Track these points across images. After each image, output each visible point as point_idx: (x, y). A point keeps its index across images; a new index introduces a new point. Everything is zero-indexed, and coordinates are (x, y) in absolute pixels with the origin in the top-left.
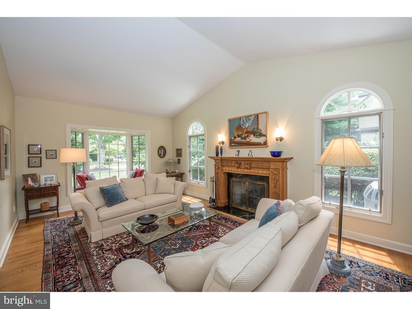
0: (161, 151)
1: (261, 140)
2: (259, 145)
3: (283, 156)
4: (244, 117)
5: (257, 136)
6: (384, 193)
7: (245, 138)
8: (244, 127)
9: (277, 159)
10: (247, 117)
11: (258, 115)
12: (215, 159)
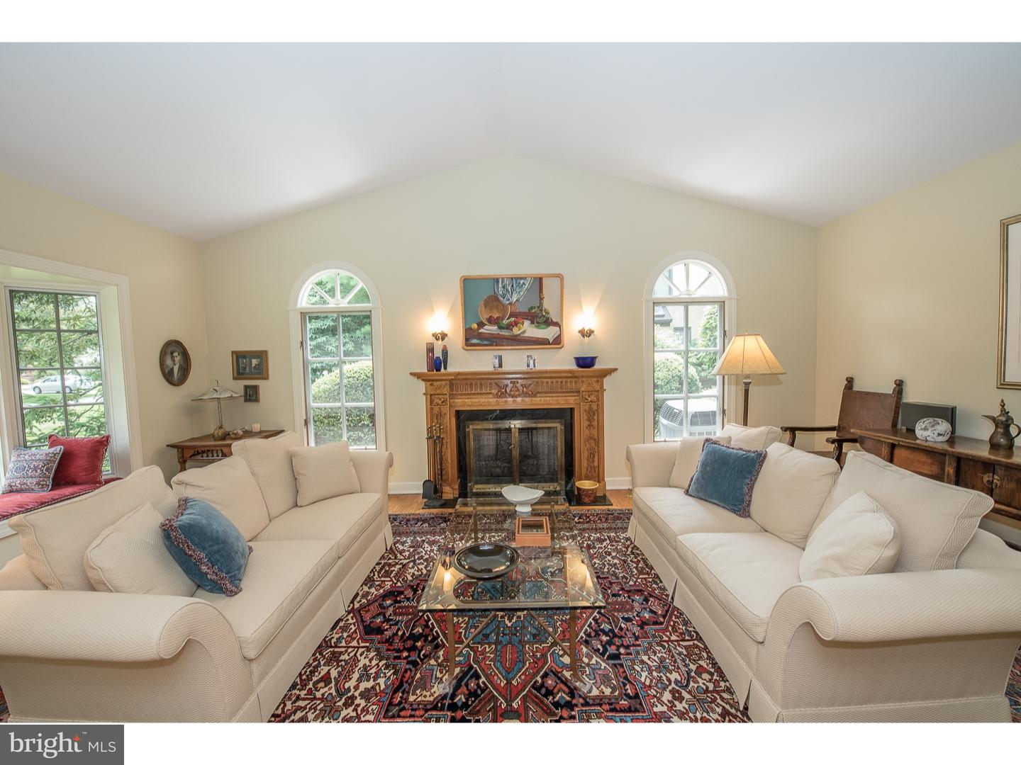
0: (172, 357)
1: (549, 333)
2: (544, 345)
3: (597, 366)
4: (507, 278)
5: (537, 323)
6: (727, 412)
7: (509, 327)
8: (507, 302)
9: (588, 371)
10: (516, 278)
11: (541, 279)
12: (425, 378)
